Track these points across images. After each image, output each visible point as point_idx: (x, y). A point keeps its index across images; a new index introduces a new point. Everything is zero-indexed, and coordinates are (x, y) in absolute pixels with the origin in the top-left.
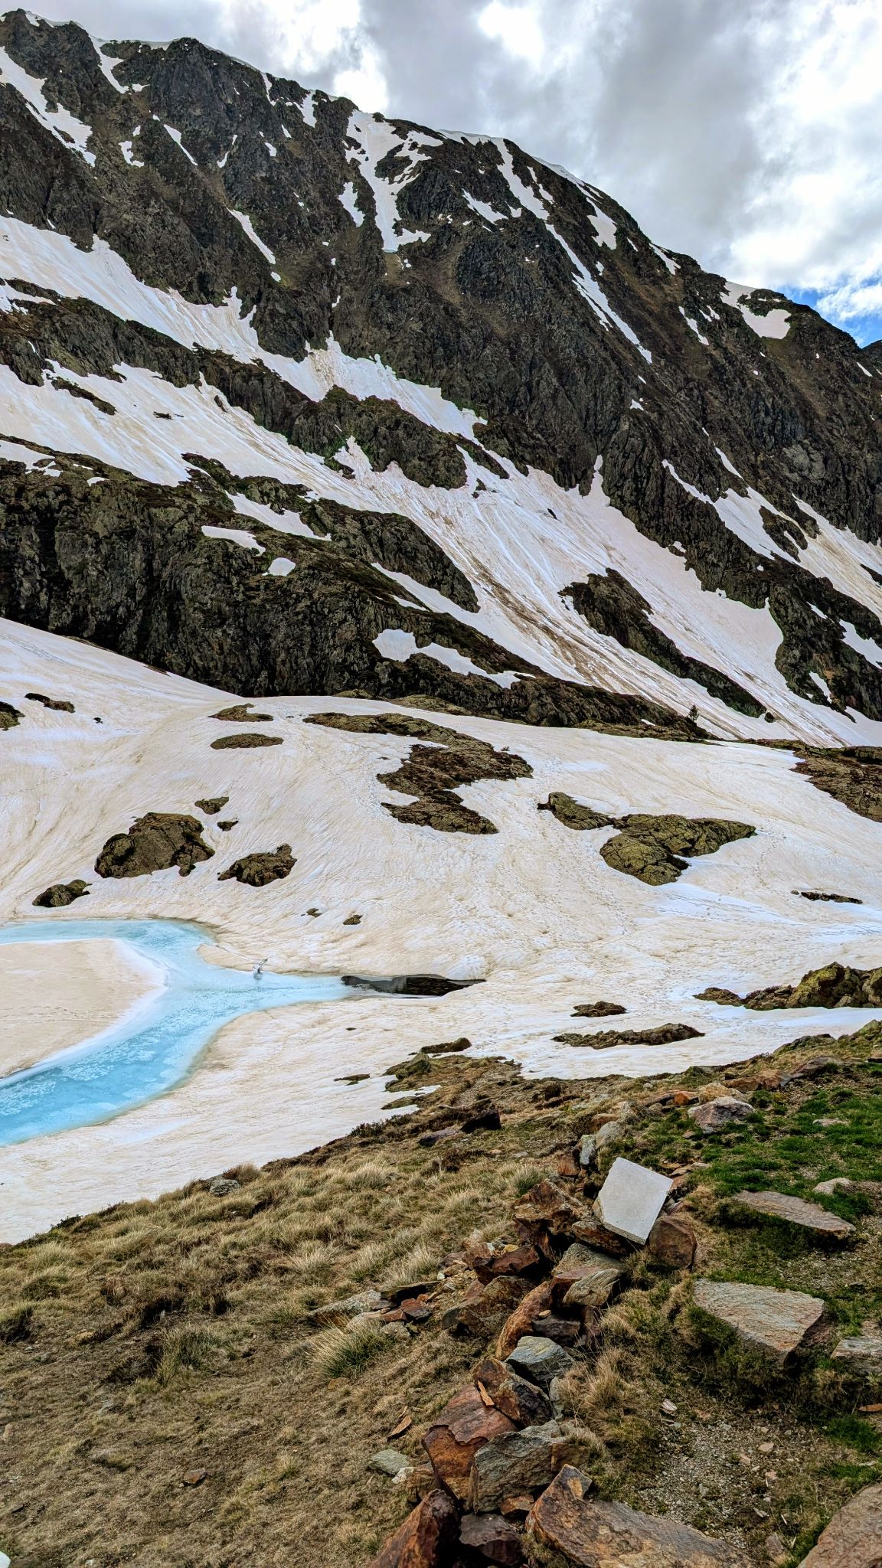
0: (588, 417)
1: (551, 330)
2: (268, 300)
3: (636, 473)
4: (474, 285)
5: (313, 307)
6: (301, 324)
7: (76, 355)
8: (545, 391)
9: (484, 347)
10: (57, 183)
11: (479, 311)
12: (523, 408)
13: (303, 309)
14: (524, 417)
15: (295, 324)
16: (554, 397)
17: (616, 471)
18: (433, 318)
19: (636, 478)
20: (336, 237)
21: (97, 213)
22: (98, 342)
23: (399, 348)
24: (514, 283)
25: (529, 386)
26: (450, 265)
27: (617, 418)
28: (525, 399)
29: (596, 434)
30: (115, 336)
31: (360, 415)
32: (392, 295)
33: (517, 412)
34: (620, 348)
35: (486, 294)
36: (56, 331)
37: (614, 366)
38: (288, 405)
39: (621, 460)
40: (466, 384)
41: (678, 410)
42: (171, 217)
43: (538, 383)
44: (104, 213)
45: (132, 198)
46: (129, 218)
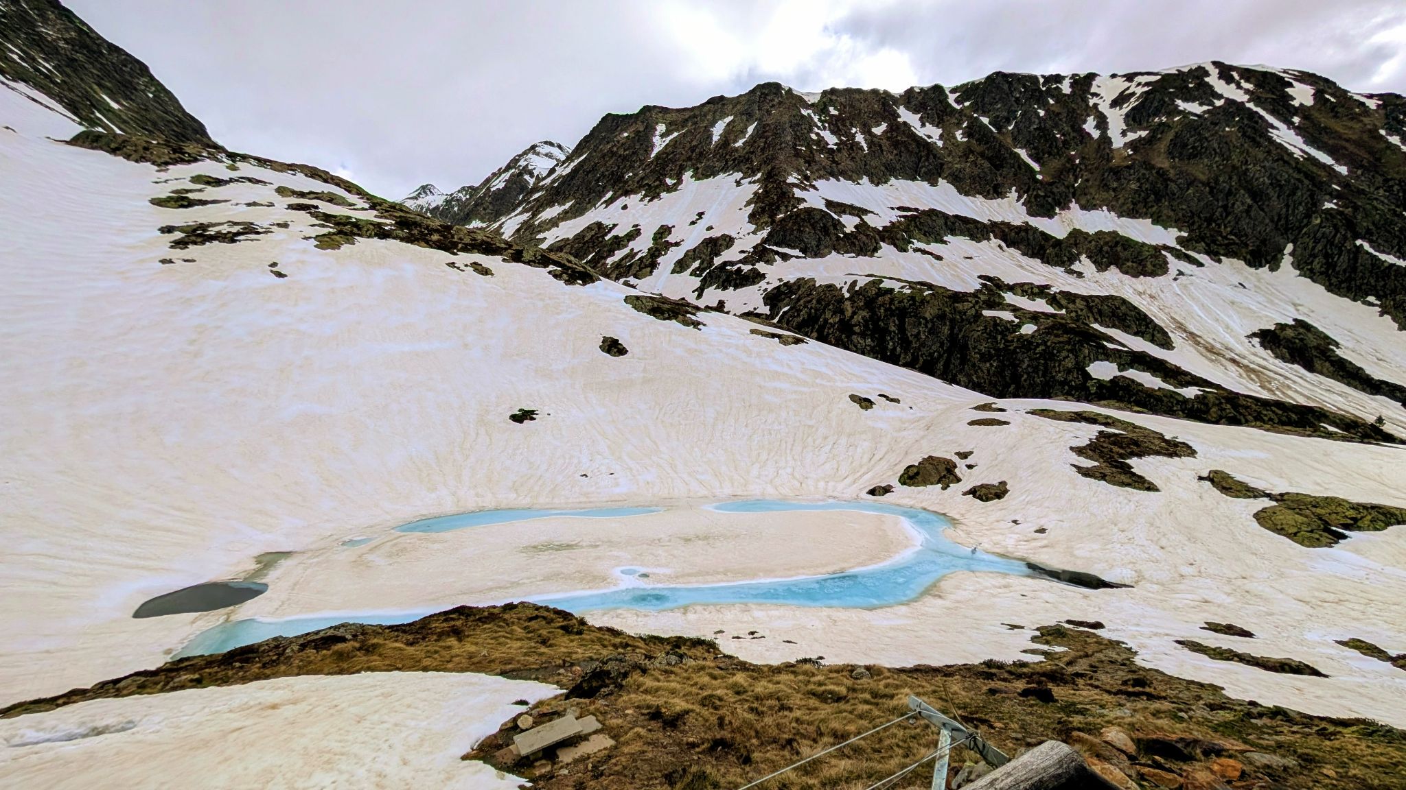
0: (1279, 220)
1: (1247, 169)
2: (1034, 189)
3: (1327, 252)
4: (1181, 154)
5: (1062, 189)
6: (1054, 199)
7: (925, 235)
8: (1239, 208)
9: (1188, 189)
10: (923, 158)
11: (1184, 169)
12: (1219, 222)
13: (1055, 190)
14: (1220, 227)
15: (1050, 200)
16: (1248, 211)
17: (1307, 253)
18: (1148, 179)
19: (1326, 256)
20: (1080, 148)
21: (941, 168)
22: (937, 227)
23: (1121, 201)
24: (1216, 145)
25: (1225, 207)
26: (1163, 146)
27: (1308, 216)
28: (1221, 216)
29: (1287, 230)
30: (946, 223)
31: (1090, 242)
32: (1118, 172)
33: (1214, 225)
34: (1314, 169)
35: (1191, 157)
36: (917, 226)
37: (1306, 182)
38: (1043, 242)
39: (1311, 245)
40: (1171, 213)
41: (1375, 203)
42: (980, 161)
43: (1233, 204)
44: (945, 167)
45: (960, 157)
46: (958, 166)
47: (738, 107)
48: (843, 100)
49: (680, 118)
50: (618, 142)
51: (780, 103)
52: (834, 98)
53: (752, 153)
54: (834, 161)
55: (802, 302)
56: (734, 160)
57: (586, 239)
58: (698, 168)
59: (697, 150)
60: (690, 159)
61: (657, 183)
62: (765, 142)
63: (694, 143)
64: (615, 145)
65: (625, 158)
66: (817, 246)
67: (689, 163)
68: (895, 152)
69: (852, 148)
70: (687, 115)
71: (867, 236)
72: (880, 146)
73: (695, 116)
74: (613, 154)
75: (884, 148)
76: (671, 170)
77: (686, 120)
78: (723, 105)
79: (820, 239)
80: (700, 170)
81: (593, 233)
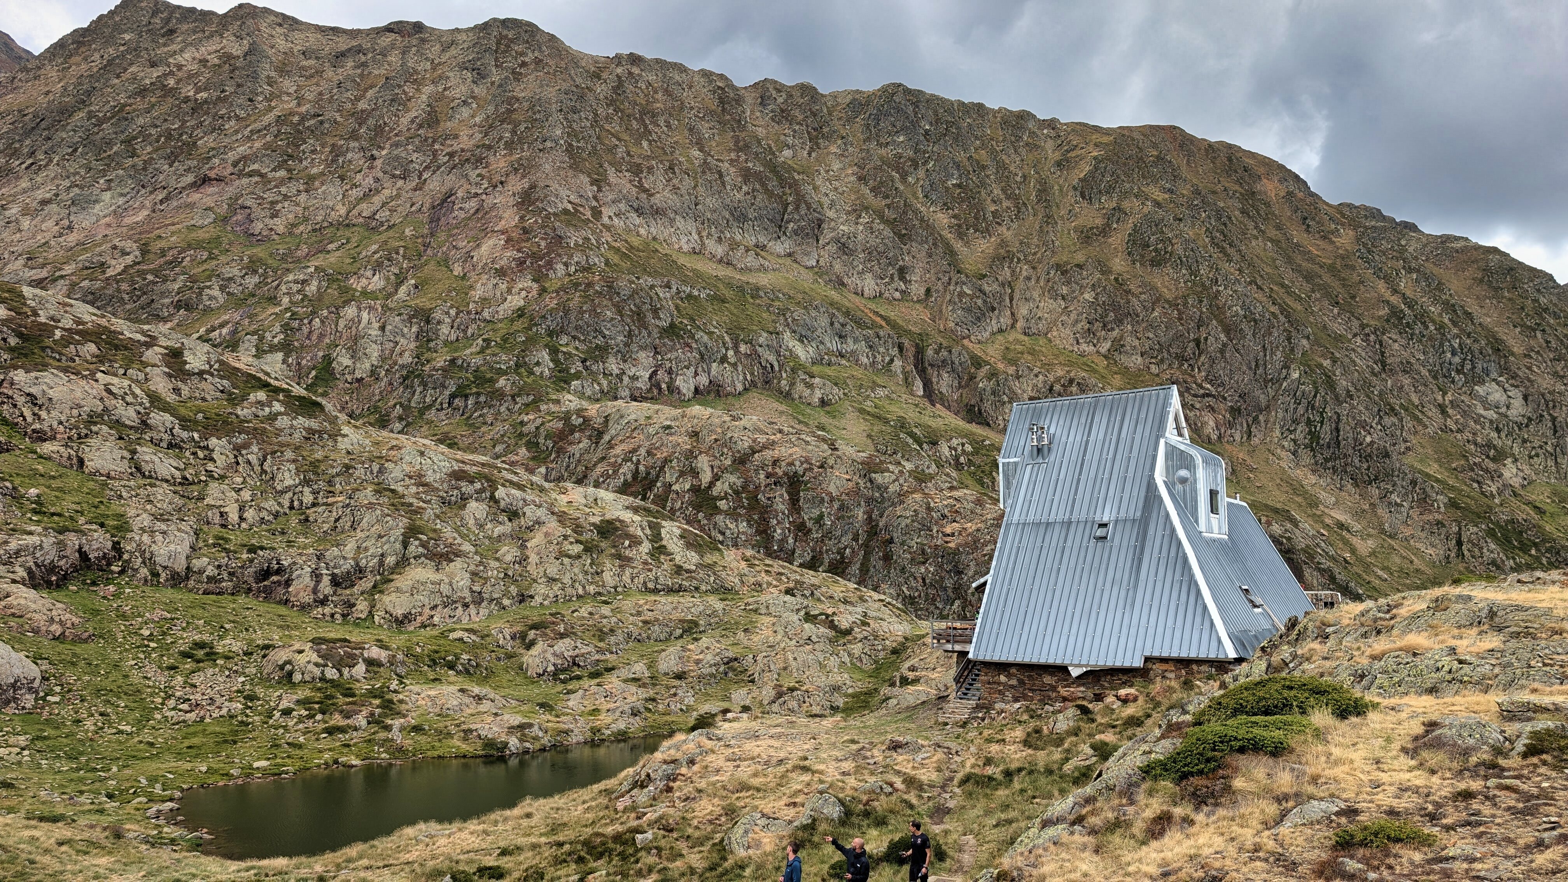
3: (1308, 418)
4: (1142, 256)
5: (995, 286)
7: (802, 342)
8: (1213, 346)
9: (1153, 310)
10: (790, 208)
11: (1148, 279)
12: (1191, 362)
13: (987, 288)
14: (1193, 370)
15: (980, 302)
16: (1222, 352)
17: (1289, 416)
18: (1105, 288)
19: (1309, 422)
20: (1015, 225)
21: (820, 226)
22: (820, 330)
23: (1073, 316)
24: (1181, 252)
25: (1197, 342)
26: (1118, 239)
27: (1286, 367)
28: (1194, 354)
29: (1266, 382)
30: (832, 324)
31: (1036, 376)
32: (1066, 271)
33: (1186, 366)
34: (1289, 301)
35: (1156, 263)
36: (788, 325)
42: (878, 225)
44: (825, 226)
45: (848, 213)
46: (845, 228)
47: (453, 51)
48: (652, 78)
49: (328, 47)
51: (538, 61)
52: (636, 70)
53: (489, 148)
54: (642, 188)
55: (618, 450)
56: (451, 155)
57: (110, 273)
65: (197, 108)
73: (359, 50)
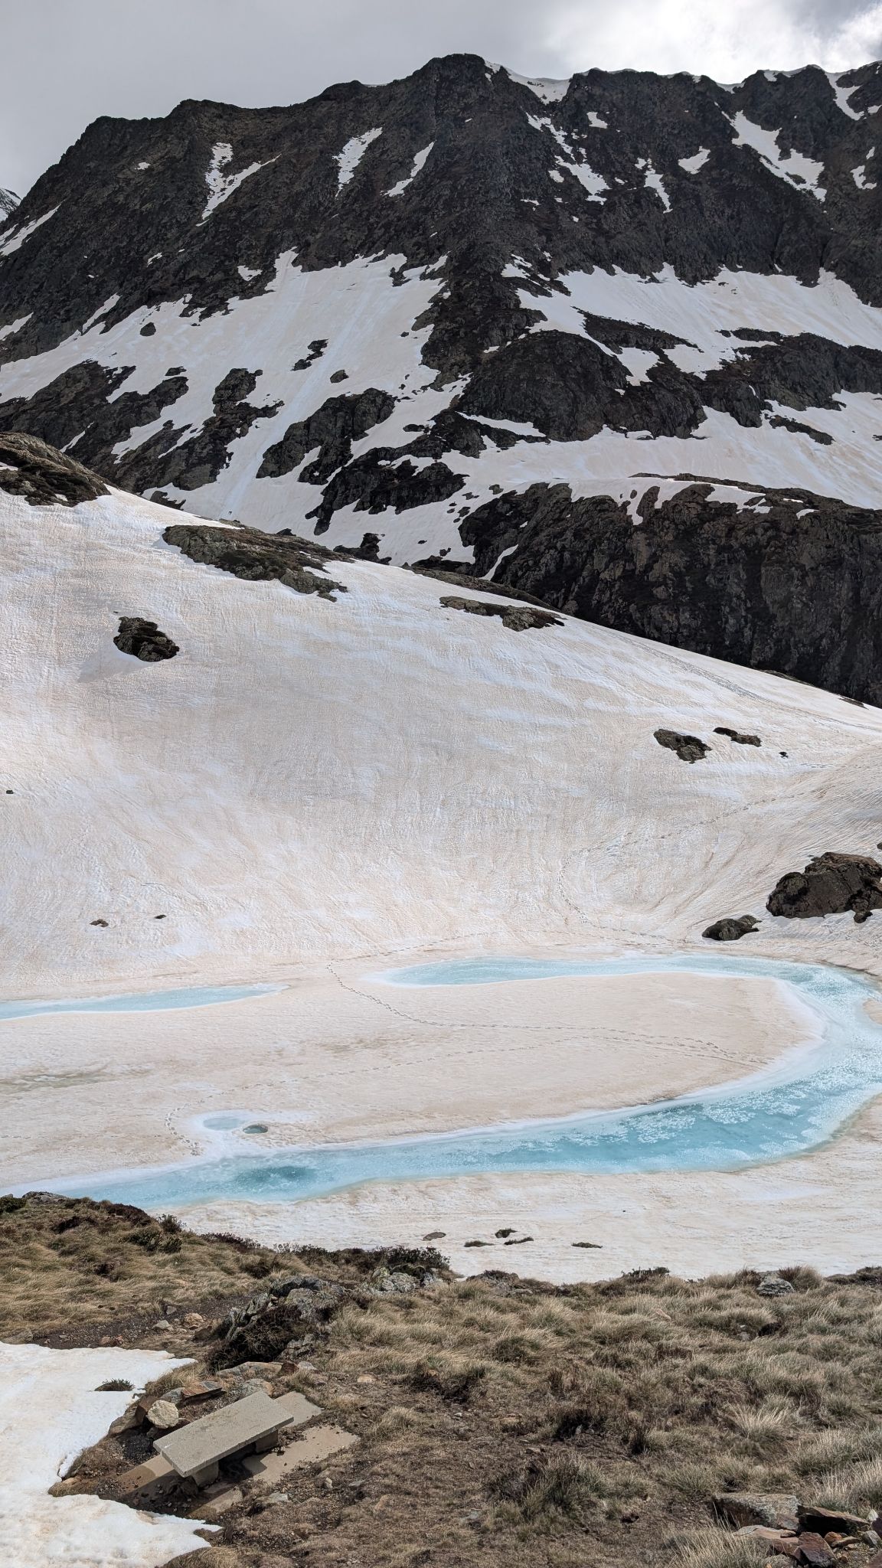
7: (796, 391)
10: (786, 226)
21: (824, 246)
22: (819, 374)
30: (836, 365)
36: (777, 371)
44: (832, 244)
45: (862, 223)
46: (859, 242)
47: (392, 108)
48: (616, 97)
49: (266, 131)
50: (128, 181)
51: (483, 100)
52: (597, 91)
53: (427, 210)
54: (599, 231)
55: (542, 536)
56: (387, 226)
57: (64, 401)
58: (308, 244)
59: (305, 204)
60: (289, 222)
61: (219, 276)
62: (454, 188)
63: (298, 187)
64: (121, 189)
65: (143, 220)
66: (571, 414)
67: (288, 232)
68: (728, 212)
69: (637, 201)
70: (280, 123)
71: (675, 391)
72: (697, 198)
73: (296, 128)
74: (120, 209)
75: (706, 203)
76: (249, 248)
77: (277, 137)
78: (360, 102)
79: (576, 400)
80: (313, 249)
81: (80, 386)
